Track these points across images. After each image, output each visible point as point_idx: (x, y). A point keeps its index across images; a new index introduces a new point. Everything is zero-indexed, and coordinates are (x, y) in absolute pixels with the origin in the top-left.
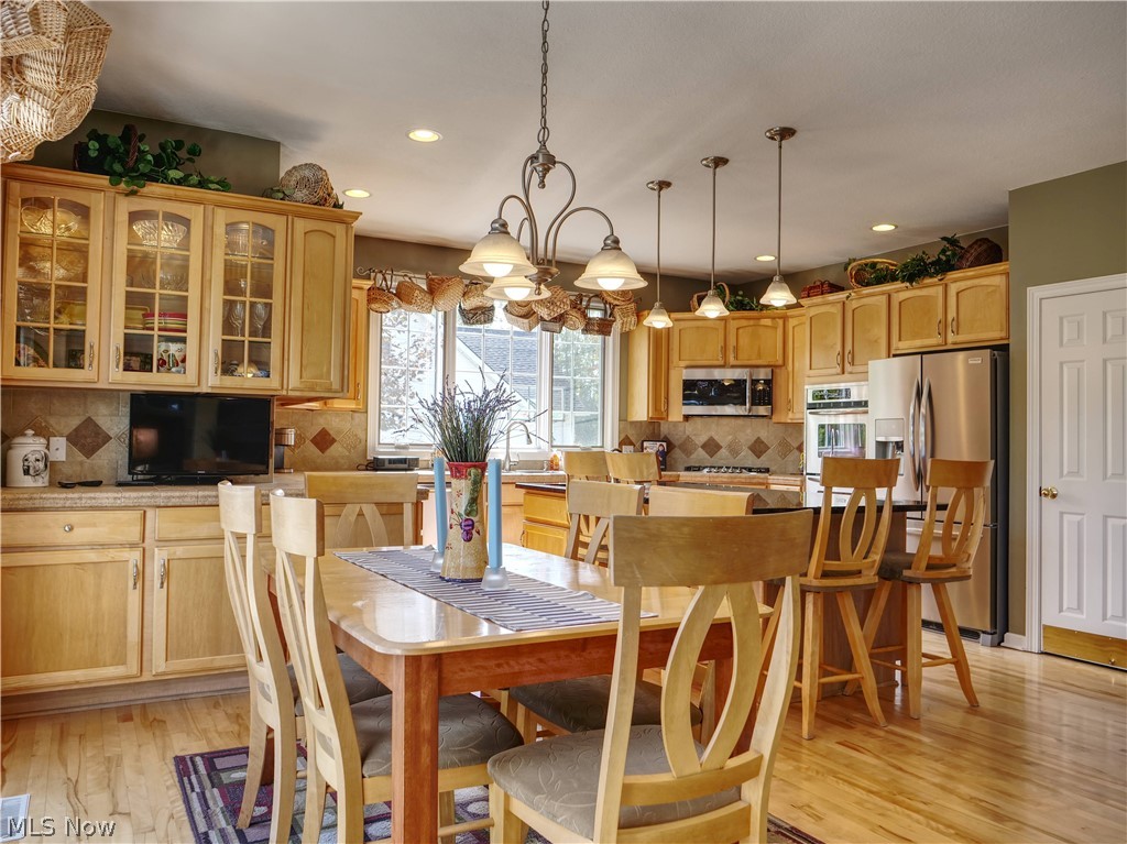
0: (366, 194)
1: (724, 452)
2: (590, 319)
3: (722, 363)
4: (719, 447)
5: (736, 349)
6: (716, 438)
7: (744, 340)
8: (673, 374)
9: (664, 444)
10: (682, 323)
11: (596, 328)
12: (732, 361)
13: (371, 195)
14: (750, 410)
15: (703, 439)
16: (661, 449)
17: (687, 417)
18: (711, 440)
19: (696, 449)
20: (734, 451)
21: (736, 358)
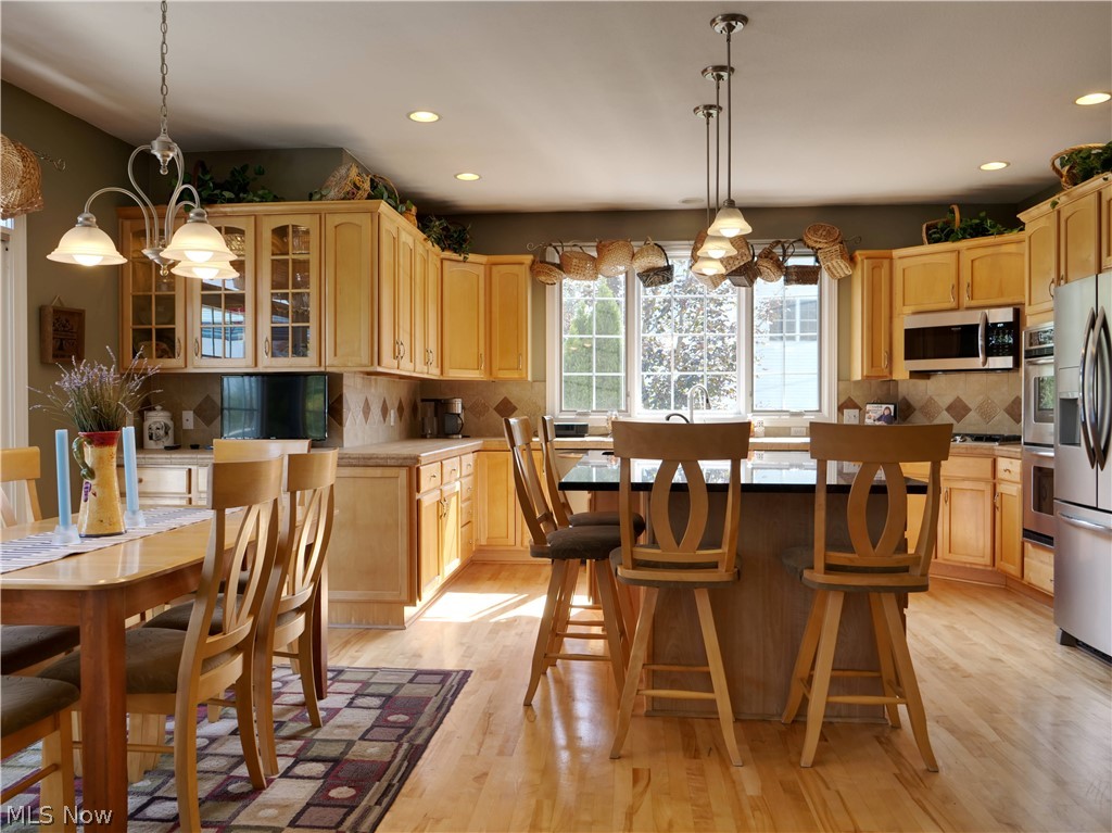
0: (476, 177)
1: (972, 416)
2: (787, 268)
3: (954, 305)
4: (967, 410)
5: (971, 286)
6: (964, 398)
7: (982, 273)
8: (896, 321)
9: (892, 407)
10: (905, 260)
11: (794, 277)
12: (966, 301)
13: (480, 178)
14: (985, 363)
15: (946, 400)
16: (887, 413)
17: (915, 374)
18: (958, 400)
19: (939, 413)
20: (986, 415)
21: (972, 297)
